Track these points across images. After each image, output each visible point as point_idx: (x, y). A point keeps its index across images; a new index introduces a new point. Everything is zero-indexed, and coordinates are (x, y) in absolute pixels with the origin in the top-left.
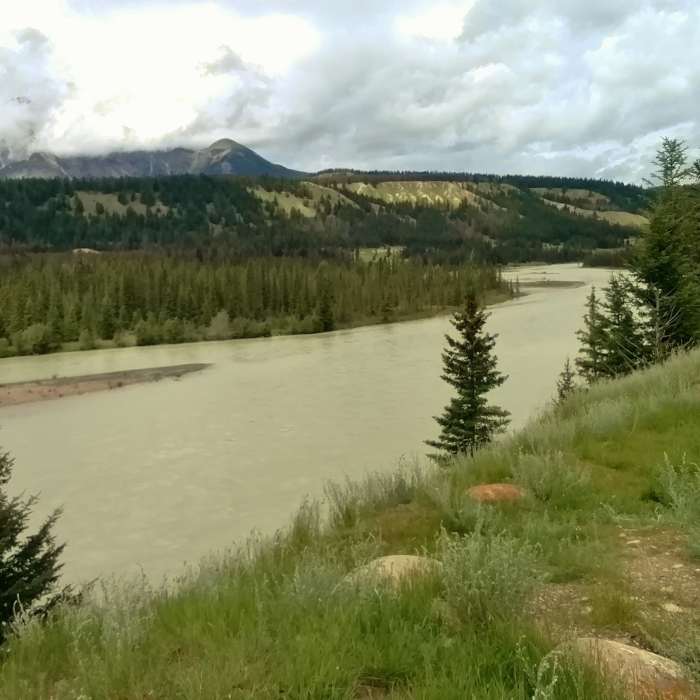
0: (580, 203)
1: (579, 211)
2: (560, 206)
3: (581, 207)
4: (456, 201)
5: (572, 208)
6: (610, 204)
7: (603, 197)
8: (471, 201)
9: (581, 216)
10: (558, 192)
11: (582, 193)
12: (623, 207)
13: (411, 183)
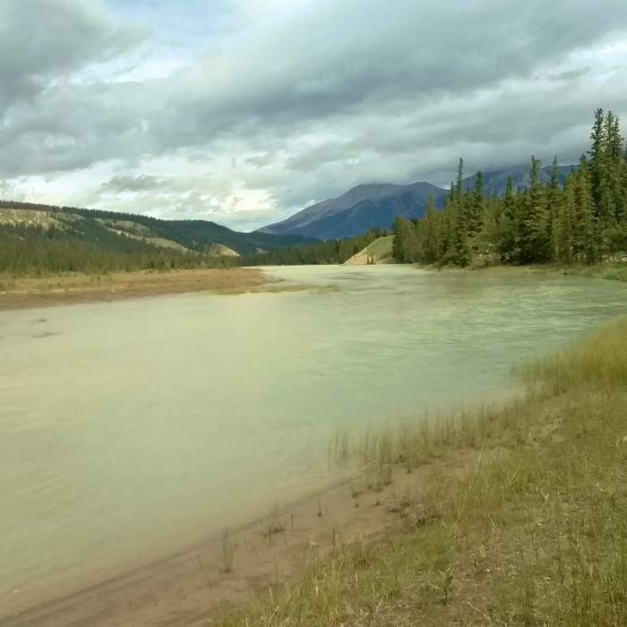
0: (131, 231)
1: (132, 236)
2: (119, 232)
3: (133, 234)
4: (45, 226)
5: (127, 234)
6: (151, 232)
7: (145, 227)
8: (56, 226)
9: (136, 241)
10: (111, 221)
11: (128, 224)
12: (161, 235)
13: (6, 210)
